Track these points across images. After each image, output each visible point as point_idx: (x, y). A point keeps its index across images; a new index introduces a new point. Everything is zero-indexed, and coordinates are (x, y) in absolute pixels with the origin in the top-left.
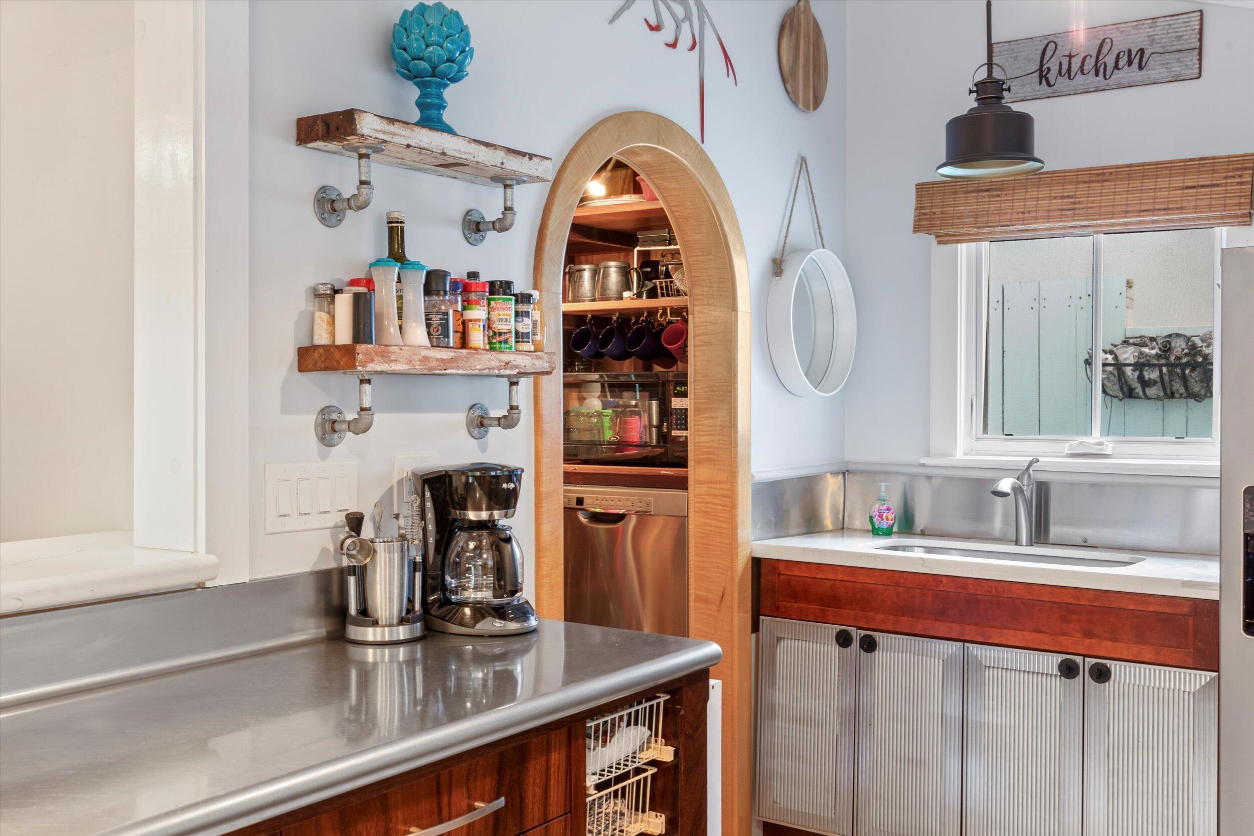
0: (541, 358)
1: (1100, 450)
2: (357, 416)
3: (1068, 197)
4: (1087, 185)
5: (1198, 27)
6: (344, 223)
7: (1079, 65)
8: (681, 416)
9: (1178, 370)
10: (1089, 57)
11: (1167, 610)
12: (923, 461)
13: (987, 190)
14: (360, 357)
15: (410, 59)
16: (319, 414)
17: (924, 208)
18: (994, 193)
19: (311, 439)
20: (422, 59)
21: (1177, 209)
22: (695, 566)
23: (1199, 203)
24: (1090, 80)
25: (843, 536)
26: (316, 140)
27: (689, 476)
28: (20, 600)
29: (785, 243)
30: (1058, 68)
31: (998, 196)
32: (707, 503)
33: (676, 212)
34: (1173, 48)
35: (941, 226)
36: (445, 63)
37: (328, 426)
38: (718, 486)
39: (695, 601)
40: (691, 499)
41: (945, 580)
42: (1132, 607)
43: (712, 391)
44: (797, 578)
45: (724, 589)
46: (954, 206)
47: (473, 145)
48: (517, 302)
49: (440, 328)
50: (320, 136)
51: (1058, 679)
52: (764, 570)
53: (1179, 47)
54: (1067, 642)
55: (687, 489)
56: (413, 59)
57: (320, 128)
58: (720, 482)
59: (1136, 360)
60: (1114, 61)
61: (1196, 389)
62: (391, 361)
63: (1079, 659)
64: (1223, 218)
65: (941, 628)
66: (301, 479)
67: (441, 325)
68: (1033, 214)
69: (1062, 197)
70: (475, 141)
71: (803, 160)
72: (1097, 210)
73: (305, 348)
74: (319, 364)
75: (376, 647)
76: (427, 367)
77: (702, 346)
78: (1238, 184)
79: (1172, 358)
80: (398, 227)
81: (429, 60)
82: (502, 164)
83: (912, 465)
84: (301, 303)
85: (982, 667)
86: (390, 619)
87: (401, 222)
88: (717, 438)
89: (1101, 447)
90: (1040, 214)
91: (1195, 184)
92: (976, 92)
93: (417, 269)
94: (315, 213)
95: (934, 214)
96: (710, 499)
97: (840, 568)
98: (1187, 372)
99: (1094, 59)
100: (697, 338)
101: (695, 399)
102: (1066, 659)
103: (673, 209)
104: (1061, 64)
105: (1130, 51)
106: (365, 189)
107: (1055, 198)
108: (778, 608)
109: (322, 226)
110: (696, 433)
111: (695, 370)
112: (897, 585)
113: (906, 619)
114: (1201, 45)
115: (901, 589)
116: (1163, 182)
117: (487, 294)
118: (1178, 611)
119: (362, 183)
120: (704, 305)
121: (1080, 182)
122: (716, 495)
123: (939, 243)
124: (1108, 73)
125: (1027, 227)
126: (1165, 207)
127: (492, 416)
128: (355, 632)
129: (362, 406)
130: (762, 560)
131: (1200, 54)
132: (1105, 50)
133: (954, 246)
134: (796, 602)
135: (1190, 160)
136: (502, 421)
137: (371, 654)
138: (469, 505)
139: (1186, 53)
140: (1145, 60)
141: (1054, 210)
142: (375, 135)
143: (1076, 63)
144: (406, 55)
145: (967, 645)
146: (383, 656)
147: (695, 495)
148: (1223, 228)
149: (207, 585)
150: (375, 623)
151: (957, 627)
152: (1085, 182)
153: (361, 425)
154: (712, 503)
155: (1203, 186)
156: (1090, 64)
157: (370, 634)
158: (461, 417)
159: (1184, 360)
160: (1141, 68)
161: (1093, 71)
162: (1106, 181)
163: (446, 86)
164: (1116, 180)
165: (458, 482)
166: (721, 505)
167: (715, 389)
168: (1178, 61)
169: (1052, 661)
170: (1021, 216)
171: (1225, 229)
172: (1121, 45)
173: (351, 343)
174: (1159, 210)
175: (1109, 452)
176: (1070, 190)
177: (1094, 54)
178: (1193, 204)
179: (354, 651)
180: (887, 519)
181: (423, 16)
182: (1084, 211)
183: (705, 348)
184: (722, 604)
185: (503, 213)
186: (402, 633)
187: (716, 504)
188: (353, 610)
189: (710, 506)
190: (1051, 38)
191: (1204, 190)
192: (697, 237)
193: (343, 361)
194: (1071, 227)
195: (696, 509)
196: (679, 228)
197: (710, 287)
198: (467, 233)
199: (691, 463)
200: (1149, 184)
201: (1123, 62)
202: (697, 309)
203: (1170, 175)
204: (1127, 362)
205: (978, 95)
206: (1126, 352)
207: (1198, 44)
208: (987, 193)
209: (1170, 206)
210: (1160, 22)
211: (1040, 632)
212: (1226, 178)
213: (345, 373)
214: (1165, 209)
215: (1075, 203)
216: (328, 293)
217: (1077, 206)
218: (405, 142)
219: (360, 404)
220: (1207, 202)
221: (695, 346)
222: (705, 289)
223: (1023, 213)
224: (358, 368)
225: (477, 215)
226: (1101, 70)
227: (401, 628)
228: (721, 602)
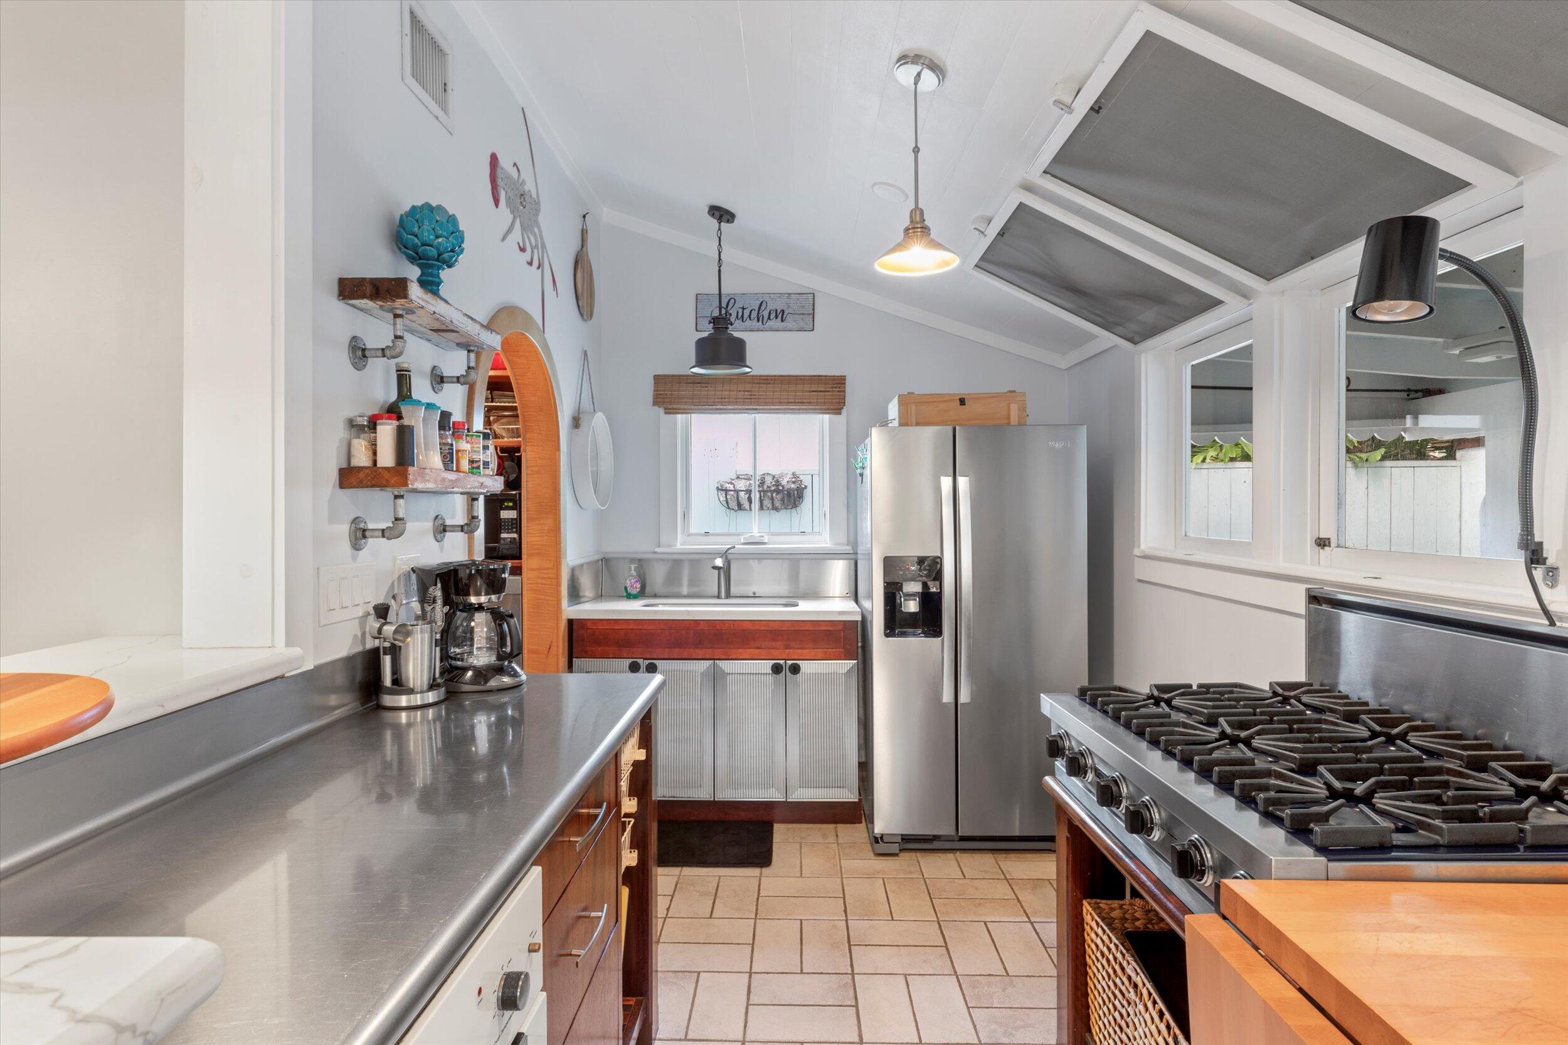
0: (497, 481)
1: (761, 540)
2: (391, 525)
3: (748, 391)
4: (758, 385)
5: (812, 302)
6: (367, 367)
7: (748, 314)
8: (508, 524)
9: (769, 494)
10: (753, 311)
11: (830, 629)
12: (657, 550)
13: (699, 383)
14: (411, 477)
15: (419, 244)
16: (352, 523)
17: (660, 391)
18: (703, 385)
19: (346, 545)
20: (431, 246)
21: (808, 403)
22: (528, 628)
23: (819, 401)
24: (755, 324)
25: (601, 602)
26: (362, 298)
27: (523, 566)
28: (163, 706)
29: (579, 407)
30: (736, 314)
31: (706, 387)
32: (538, 584)
33: (519, 379)
34: (800, 312)
35: (671, 403)
36: (449, 252)
37: (359, 534)
38: (546, 571)
39: (528, 653)
40: (525, 581)
41: (701, 623)
42: (811, 629)
43: (541, 506)
44: (600, 630)
45: (552, 642)
46: (679, 391)
47: (465, 318)
48: (484, 438)
49: (448, 456)
50: (368, 295)
51: (770, 675)
52: (575, 627)
53: (803, 312)
54: (775, 652)
55: (521, 575)
56: (423, 245)
57: (369, 289)
58: (547, 569)
59: (747, 488)
60: (768, 315)
61: (777, 505)
62: (426, 481)
63: (782, 662)
64: (828, 409)
65: (700, 653)
66: (343, 578)
67: (449, 453)
68: (727, 400)
69: (744, 391)
70: (467, 315)
71: (585, 351)
72: (764, 400)
73: (343, 469)
74: (365, 482)
75: (411, 710)
76: (444, 486)
77: (534, 474)
78: (838, 391)
79: (765, 487)
80: (406, 375)
81: (438, 249)
82: (479, 334)
83: (649, 553)
84: (341, 432)
85: (725, 675)
86: (421, 687)
87: (409, 371)
88: (545, 538)
89: (762, 538)
90: (731, 400)
91: (816, 389)
92: (713, 323)
93: (435, 409)
94: (350, 357)
95: (666, 395)
96: (539, 581)
97: (631, 621)
98: (774, 495)
99: (756, 312)
100: (529, 469)
101: (527, 511)
102: (775, 663)
103: (517, 378)
104: (738, 313)
105: (776, 310)
106: (399, 343)
107: (740, 391)
108: (586, 652)
109: (352, 367)
110: (529, 535)
111: (527, 491)
112: (670, 629)
113: (676, 649)
114: (814, 313)
115: (673, 631)
116: (800, 387)
117: (466, 431)
118: (837, 628)
119: (396, 337)
120: (534, 446)
121: (755, 383)
122: (545, 578)
123: (666, 413)
124: (765, 321)
125: (725, 407)
126: (801, 401)
127: (447, 524)
128: (388, 700)
129: (396, 516)
130: (574, 621)
131: (813, 318)
132: (763, 307)
133: (675, 415)
134: (600, 646)
135: (814, 376)
136: (465, 528)
137: (404, 717)
138: (471, 591)
139: (806, 316)
140: (784, 316)
141: (739, 398)
142: (418, 300)
143: (746, 313)
144: (416, 240)
145: (716, 661)
146: (415, 717)
147: (528, 579)
148: (824, 415)
149: (286, 676)
150: (411, 691)
151: (710, 651)
152: (757, 383)
153: (397, 532)
154: (542, 584)
155: (821, 391)
156: (754, 314)
157: (403, 700)
158: (429, 525)
159: (773, 488)
160: (782, 321)
161: (756, 319)
162: (769, 383)
163: (444, 269)
164: (774, 384)
165: (463, 574)
166: (549, 584)
167: (544, 504)
168: (802, 319)
169: (766, 666)
170: (720, 400)
171: (828, 416)
172: (772, 306)
173: (394, 465)
174: (798, 403)
175: (766, 541)
176: (748, 387)
177: (757, 309)
178: (816, 401)
179: (388, 716)
180: (636, 588)
181: (432, 213)
182: (757, 400)
183: (536, 476)
184: (550, 653)
185: (466, 371)
186: (431, 697)
187: (545, 584)
188: (388, 681)
189: (539, 585)
190: (732, 296)
191: (821, 393)
192: (532, 399)
193: (394, 480)
194: (747, 409)
195: (529, 589)
196: (519, 391)
197: (540, 433)
198: (434, 383)
199: (524, 557)
200: (793, 387)
201: (773, 315)
202: (528, 448)
203: (804, 384)
204: (741, 489)
205: (714, 325)
206: (740, 483)
207: (812, 312)
208: (699, 385)
209: (804, 401)
210: (793, 297)
211: (760, 648)
212: (832, 388)
213: (381, 490)
214: (801, 403)
215: (751, 395)
216: (365, 423)
217: (753, 397)
218: (433, 309)
219: (395, 515)
220: (823, 400)
221: (527, 474)
222: (536, 435)
223: (721, 398)
224: (410, 486)
225: (439, 370)
226: (761, 319)
227: (430, 693)
228: (549, 651)
